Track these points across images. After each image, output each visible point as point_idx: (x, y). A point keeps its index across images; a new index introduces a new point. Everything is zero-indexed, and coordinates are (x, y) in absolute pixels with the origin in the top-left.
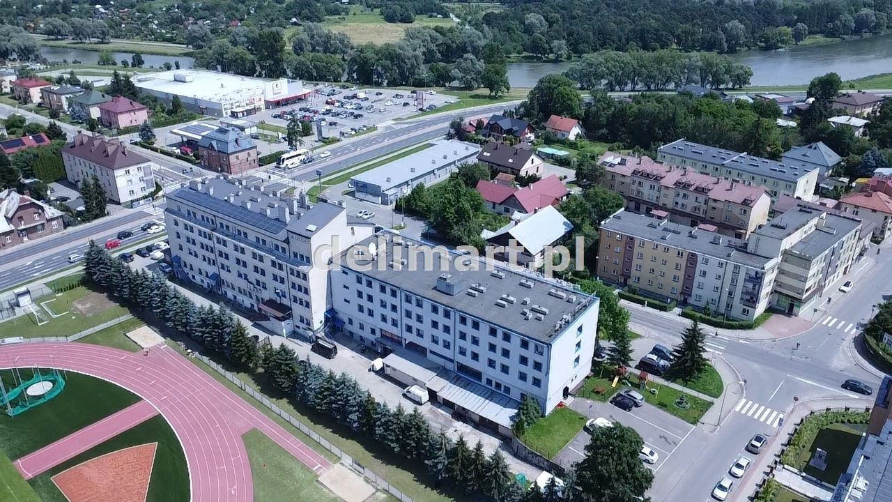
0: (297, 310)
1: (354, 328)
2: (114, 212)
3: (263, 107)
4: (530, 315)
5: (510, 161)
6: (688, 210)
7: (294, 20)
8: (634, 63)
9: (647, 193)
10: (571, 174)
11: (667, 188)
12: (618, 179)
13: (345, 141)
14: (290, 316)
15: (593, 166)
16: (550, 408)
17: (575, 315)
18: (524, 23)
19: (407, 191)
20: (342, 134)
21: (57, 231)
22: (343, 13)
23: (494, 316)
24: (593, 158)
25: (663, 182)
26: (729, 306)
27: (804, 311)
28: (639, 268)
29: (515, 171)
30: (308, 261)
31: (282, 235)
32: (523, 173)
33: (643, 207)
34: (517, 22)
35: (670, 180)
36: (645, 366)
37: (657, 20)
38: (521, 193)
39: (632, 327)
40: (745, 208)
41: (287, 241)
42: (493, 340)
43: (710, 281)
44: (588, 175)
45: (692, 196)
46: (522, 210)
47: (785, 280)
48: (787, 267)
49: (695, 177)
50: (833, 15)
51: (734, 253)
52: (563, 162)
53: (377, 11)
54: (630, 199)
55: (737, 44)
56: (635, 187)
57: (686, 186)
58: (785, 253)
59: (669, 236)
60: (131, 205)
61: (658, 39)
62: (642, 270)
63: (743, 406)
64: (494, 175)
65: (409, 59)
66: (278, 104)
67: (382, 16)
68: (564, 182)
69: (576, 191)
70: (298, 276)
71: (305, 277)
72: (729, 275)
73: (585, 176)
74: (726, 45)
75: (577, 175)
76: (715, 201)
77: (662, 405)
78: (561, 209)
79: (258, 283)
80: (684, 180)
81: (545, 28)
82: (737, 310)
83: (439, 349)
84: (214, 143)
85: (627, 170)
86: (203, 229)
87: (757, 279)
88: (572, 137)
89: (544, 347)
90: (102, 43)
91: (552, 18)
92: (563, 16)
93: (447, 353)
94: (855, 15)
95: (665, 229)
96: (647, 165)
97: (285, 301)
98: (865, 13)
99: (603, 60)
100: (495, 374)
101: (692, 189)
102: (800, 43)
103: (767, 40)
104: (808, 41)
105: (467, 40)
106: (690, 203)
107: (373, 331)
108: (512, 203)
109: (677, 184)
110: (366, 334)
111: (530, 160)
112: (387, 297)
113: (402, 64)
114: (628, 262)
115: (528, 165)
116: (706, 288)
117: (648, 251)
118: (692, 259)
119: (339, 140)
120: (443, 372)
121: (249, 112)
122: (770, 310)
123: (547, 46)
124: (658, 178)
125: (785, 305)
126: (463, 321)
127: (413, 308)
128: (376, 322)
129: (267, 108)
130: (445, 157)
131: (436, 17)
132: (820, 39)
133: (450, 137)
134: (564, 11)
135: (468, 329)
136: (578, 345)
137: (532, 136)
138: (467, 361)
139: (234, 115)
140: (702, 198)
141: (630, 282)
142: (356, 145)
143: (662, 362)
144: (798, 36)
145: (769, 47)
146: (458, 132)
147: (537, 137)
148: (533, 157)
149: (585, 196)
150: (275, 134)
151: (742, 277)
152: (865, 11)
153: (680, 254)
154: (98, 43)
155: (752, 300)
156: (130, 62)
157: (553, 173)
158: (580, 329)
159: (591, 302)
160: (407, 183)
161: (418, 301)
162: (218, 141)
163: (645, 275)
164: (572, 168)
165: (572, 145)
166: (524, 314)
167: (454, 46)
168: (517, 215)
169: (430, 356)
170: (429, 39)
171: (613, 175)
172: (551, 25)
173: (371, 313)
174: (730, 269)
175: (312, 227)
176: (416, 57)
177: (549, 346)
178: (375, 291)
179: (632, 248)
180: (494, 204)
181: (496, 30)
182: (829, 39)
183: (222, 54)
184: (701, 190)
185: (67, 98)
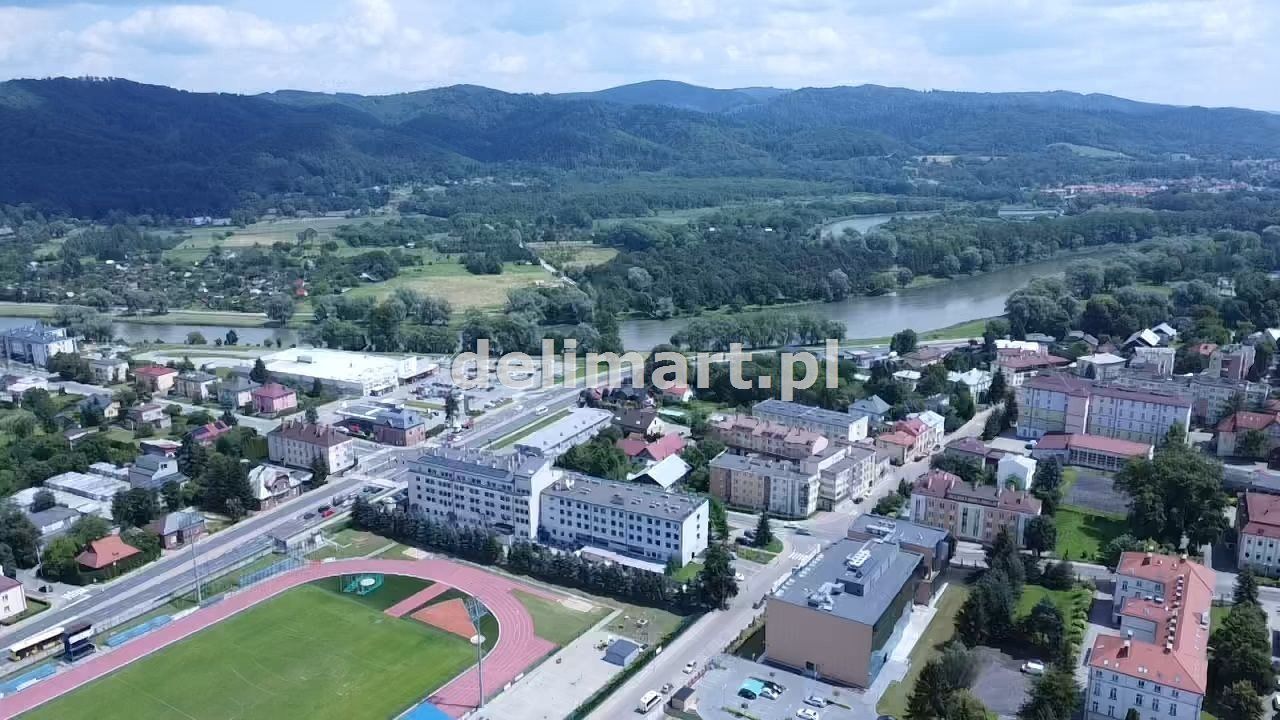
0: (519, 527)
1: (558, 537)
2: (333, 481)
3: (397, 384)
4: (670, 511)
5: (638, 423)
6: (773, 452)
7: (365, 275)
8: (737, 326)
9: (744, 442)
10: (687, 431)
11: (756, 436)
12: (723, 432)
13: (489, 413)
14: (512, 532)
15: (703, 424)
16: (684, 563)
17: (695, 508)
18: (627, 278)
19: (562, 451)
20: (486, 407)
21: (297, 496)
22: (417, 263)
23: (649, 512)
24: (704, 417)
25: (754, 433)
26: (792, 509)
27: (838, 508)
28: (736, 489)
29: (643, 431)
30: (529, 493)
31: (509, 478)
32: (649, 432)
33: (742, 452)
34: (619, 277)
35: (758, 431)
36: (740, 541)
37: (761, 271)
38: (651, 447)
39: (730, 523)
40: (807, 447)
41: (513, 482)
42: (650, 526)
43: (779, 493)
44: (699, 430)
45: (774, 441)
46: (653, 459)
47: (824, 489)
48: (825, 480)
49: (776, 428)
50: (939, 256)
51: (792, 474)
52: (680, 421)
53: (456, 257)
54: (731, 447)
55: (842, 291)
56: (735, 437)
57: (770, 435)
58: (822, 471)
59: (753, 466)
60: (341, 473)
61: (764, 291)
62: (738, 493)
63: (794, 555)
64: (626, 435)
65: (525, 329)
66: (409, 381)
67: (463, 265)
68: (683, 436)
69: (692, 443)
70: (522, 502)
71: (527, 503)
72: (790, 489)
73: (698, 432)
74: (831, 295)
75: (691, 431)
76: (789, 443)
77: (747, 558)
78: (682, 457)
79: (488, 513)
80: (768, 430)
81: (649, 283)
82: (797, 511)
83: (617, 538)
84: (391, 422)
85: (728, 425)
86: (443, 480)
87: (806, 488)
88: (686, 399)
89: (679, 525)
90: (159, 313)
91: (656, 270)
92: (666, 269)
93: (623, 540)
94: (961, 254)
95: (751, 463)
96: (742, 420)
97: (510, 523)
98: (971, 251)
99: (708, 324)
100: (653, 547)
101: (773, 436)
102: (907, 286)
103: (872, 286)
104: (916, 283)
105: (571, 301)
106: (774, 446)
107: (571, 535)
108: (645, 455)
109: (763, 433)
110: (566, 538)
111: (653, 422)
112: (582, 511)
113: (519, 334)
114: (728, 486)
115: (652, 425)
116: (777, 500)
117: (741, 478)
118: (767, 479)
119: (484, 412)
120: (619, 552)
121: (387, 390)
122: (819, 509)
123: (652, 303)
124: (751, 430)
125: (826, 505)
126: (631, 517)
127: (599, 515)
128: (574, 529)
129: (401, 385)
130: (584, 423)
131: (524, 264)
132: (928, 279)
133: (581, 405)
134: (667, 263)
135: (635, 522)
136: (698, 527)
137: (651, 400)
138: (635, 543)
139: (374, 393)
140: (780, 443)
141: (732, 499)
142: (501, 416)
143: (749, 539)
144: (903, 280)
145: (875, 292)
146: (588, 400)
147: (656, 400)
148: (656, 419)
149: (699, 446)
150: (425, 410)
151: (797, 487)
152: (971, 250)
153: (760, 478)
154: (152, 314)
155: (805, 502)
156: (224, 339)
157: (673, 431)
158: (698, 517)
159: (704, 502)
160: (558, 445)
161: (602, 510)
162: (395, 420)
163: (739, 493)
164: (687, 425)
165: (686, 406)
166: (666, 510)
167: (560, 307)
168: (650, 462)
169: (610, 544)
170: (533, 301)
171: (719, 430)
172: (655, 277)
173: (570, 523)
174: (790, 484)
175: (531, 472)
176: (531, 327)
177: (682, 523)
178: (574, 508)
179: (730, 477)
180: (631, 456)
181: (600, 288)
182: (938, 280)
183: (332, 331)
184: (779, 437)
185: (207, 386)
